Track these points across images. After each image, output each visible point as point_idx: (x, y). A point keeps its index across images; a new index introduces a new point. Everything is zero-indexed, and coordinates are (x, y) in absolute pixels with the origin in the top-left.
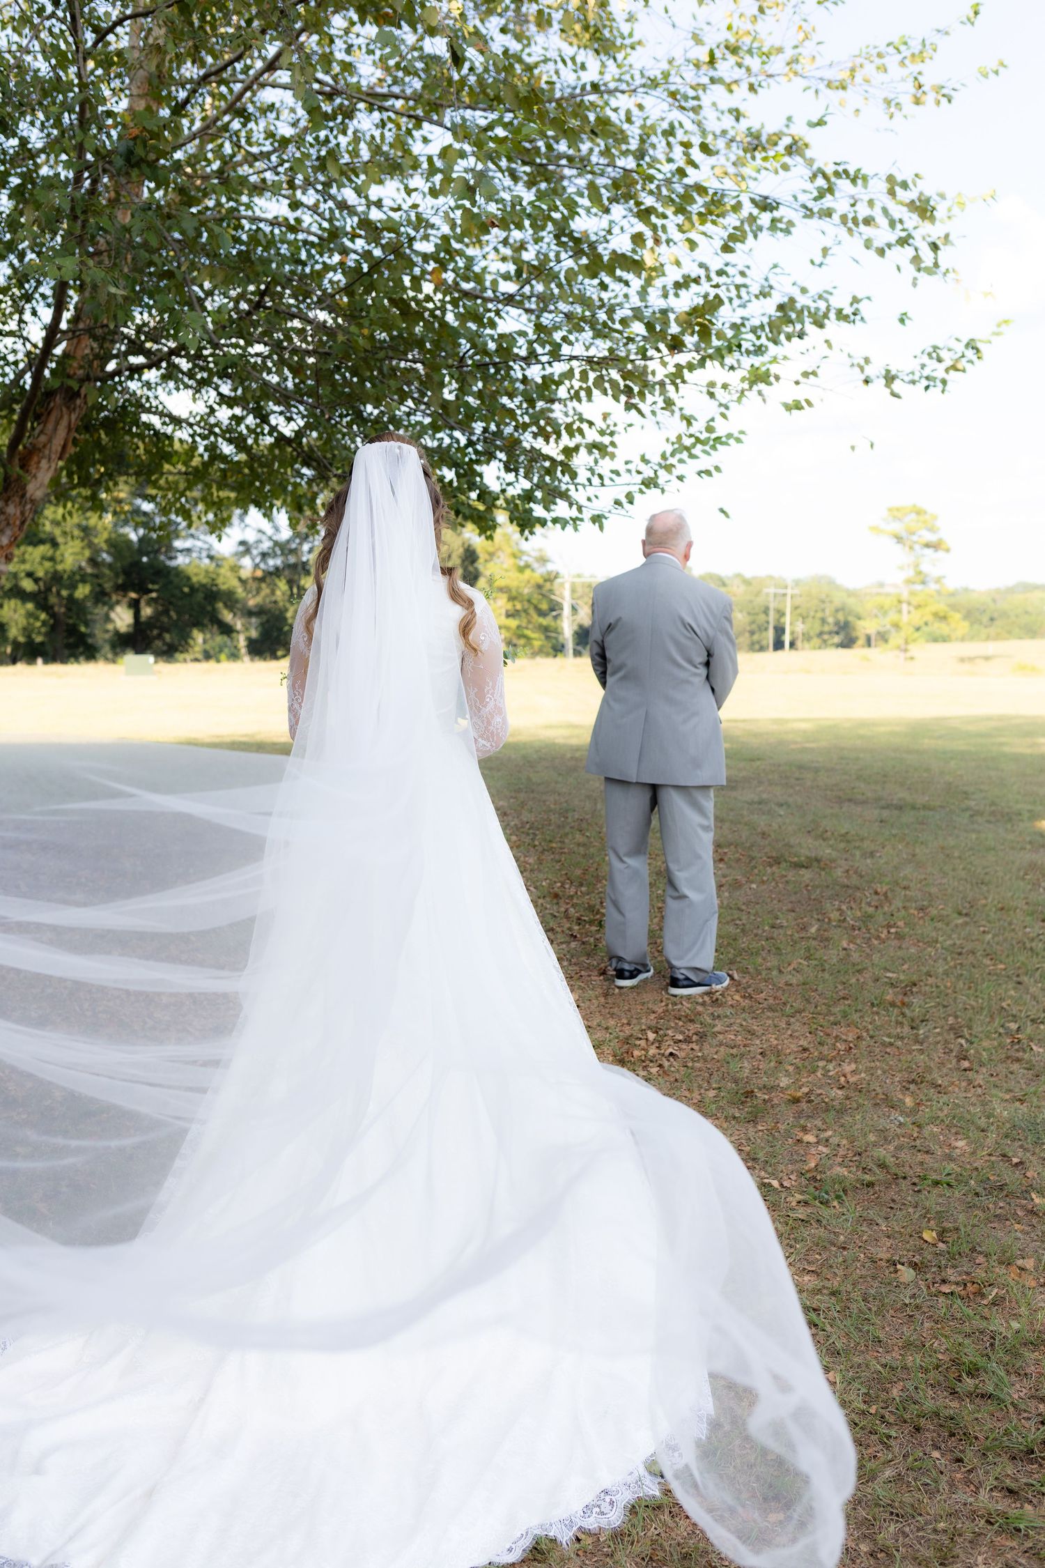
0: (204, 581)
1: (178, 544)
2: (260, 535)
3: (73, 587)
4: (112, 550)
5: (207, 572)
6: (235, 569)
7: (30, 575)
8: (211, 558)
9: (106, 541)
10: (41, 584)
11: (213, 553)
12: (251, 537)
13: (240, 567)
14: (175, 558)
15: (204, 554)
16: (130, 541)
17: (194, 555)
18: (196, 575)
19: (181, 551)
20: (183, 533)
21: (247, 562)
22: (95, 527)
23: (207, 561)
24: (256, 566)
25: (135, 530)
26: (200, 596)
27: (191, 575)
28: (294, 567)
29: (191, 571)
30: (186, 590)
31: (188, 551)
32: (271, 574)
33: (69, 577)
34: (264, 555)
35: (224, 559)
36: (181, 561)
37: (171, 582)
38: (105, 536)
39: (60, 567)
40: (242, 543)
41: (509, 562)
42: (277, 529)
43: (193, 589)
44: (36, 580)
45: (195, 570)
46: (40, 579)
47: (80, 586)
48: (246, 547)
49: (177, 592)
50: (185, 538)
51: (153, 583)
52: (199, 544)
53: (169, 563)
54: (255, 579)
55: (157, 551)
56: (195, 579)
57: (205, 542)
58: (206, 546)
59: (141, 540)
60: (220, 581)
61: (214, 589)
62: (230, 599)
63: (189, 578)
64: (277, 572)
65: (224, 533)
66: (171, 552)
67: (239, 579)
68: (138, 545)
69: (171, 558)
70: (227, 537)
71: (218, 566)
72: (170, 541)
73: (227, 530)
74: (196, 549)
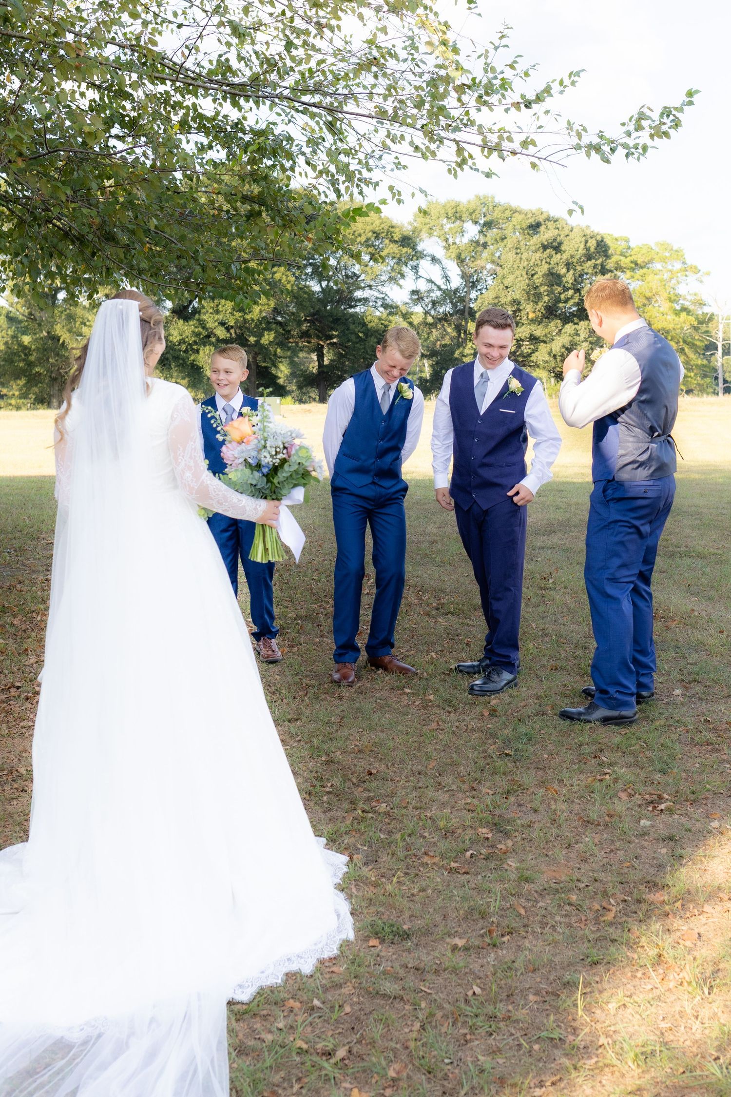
1: (358, 294)
2: (429, 285)
3: (261, 335)
4: (296, 300)
5: (380, 319)
6: (406, 316)
7: (222, 324)
8: (385, 306)
9: (290, 293)
10: (232, 331)
11: (388, 301)
12: (422, 286)
13: (412, 314)
14: (355, 307)
15: (380, 303)
16: (313, 293)
17: (371, 304)
18: (371, 321)
19: (360, 300)
20: (363, 285)
21: (418, 309)
23: (381, 309)
24: (426, 313)
25: (319, 283)
27: (367, 322)
28: (462, 312)
29: (367, 319)
30: (361, 335)
31: (364, 301)
32: (440, 320)
33: (256, 325)
34: (434, 303)
35: (395, 307)
36: (359, 309)
37: (350, 328)
39: (248, 317)
40: (414, 292)
41: (665, 306)
42: (447, 278)
43: (367, 332)
44: (228, 329)
46: (232, 327)
47: (266, 333)
48: (417, 296)
49: (353, 337)
50: (363, 288)
51: (333, 329)
52: (376, 294)
53: (349, 311)
54: (426, 324)
55: (339, 302)
56: (369, 325)
57: (381, 292)
58: (382, 296)
59: (323, 291)
63: (364, 325)
64: (445, 318)
65: (398, 285)
66: (351, 301)
67: (411, 324)
68: (321, 296)
69: (351, 307)
70: (401, 286)
71: (391, 314)
72: (351, 292)
73: (401, 282)
74: (373, 299)
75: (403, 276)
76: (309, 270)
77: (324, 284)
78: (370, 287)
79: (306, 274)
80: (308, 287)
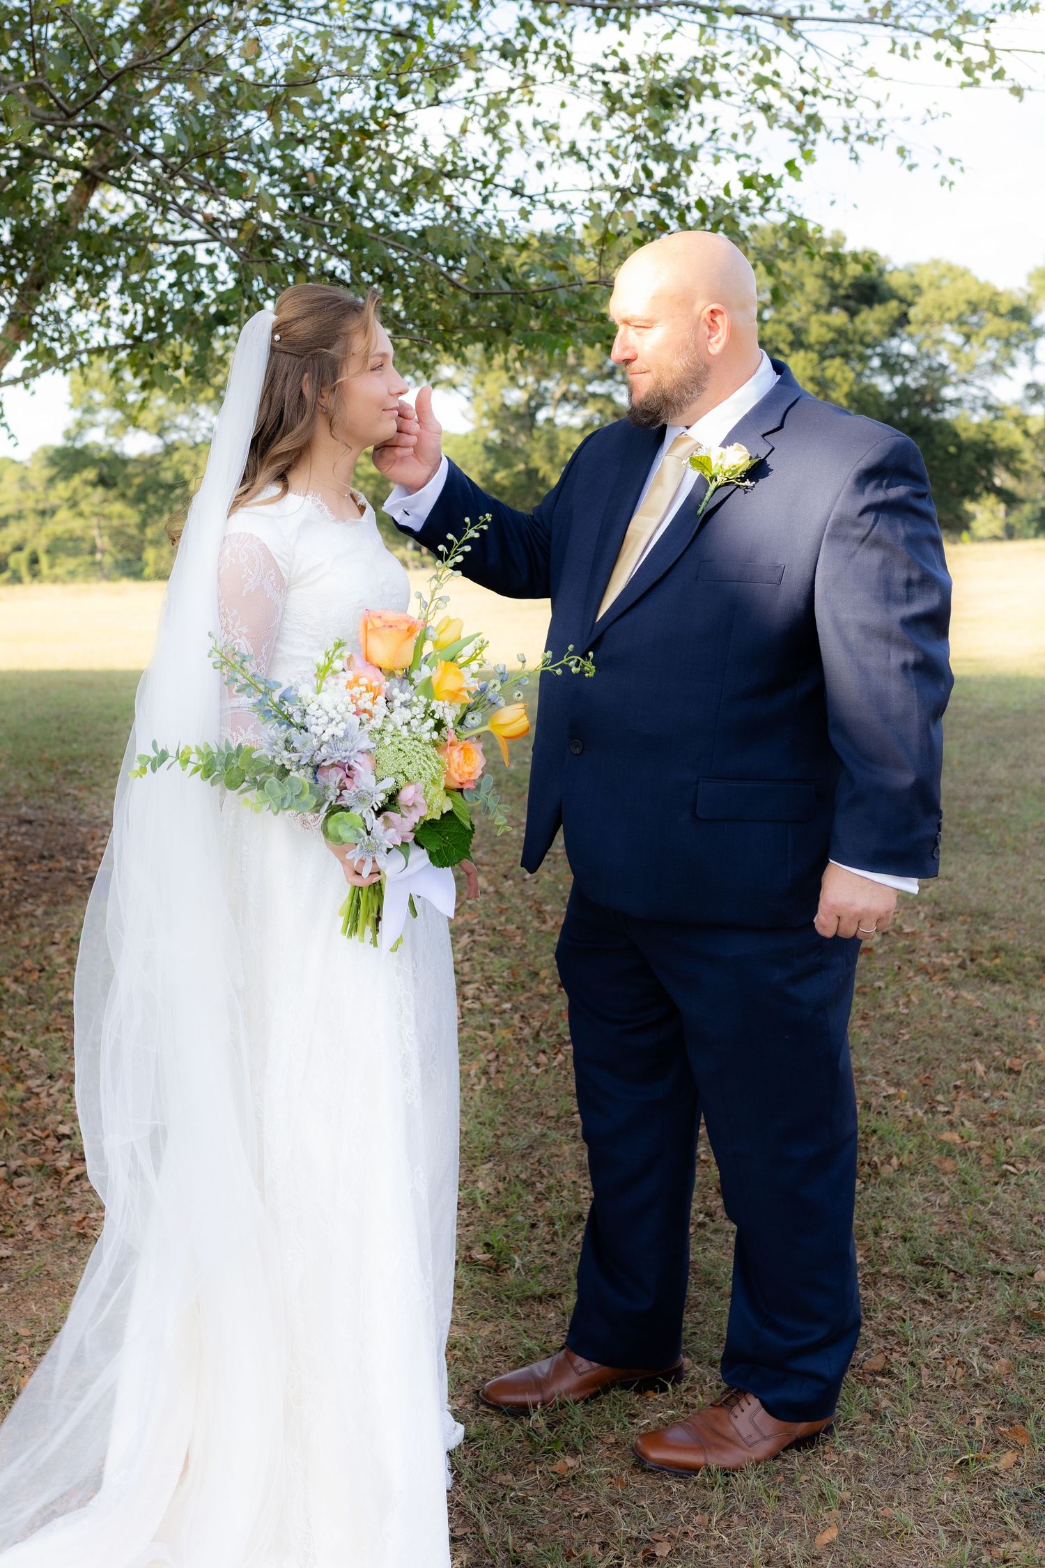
0: (979, 437)
1: (948, 393)
4: (855, 405)
5: (979, 426)
6: (1019, 420)
8: (989, 408)
9: (849, 395)
11: (992, 401)
13: (1027, 417)
14: (942, 411)
15: (979, 403)
16: (881, 394)
17: (966, 405)
18: (965, 430)
19: (951, 402)
20: (954, 379)
21: (1037, 410)
22: (833, 380)
23: (982, 412)
25: (891, 380)
26: (969, 457)
27: (959, 431)
29: (960, 427)
30: (952, 449)
31: (957, 402)
35: (1003, 409)
36: (949, 414)
37: (933, 441)
38: (845, 388)
40: (1029, 386)
43: (961, 447)
45: (963, 425)
48: (1035, 391)
49: (940, 453)
50: (954, 384)
52: (974, 391)
53: (934, 417)
55: (919, 406)
56: (964, 436)
57: (981, 388)
58: (982, 394)
59: (897, 390)
60: (997, 436)
61: (990, 446)
62: (1009, 457)
63: (956, 435)
65: (1006, 375)
66: (936, 403)
67: (1026, 433)
68: (894, 397)
69: (936, 411)
70: (1010, 378)
71: (997, 418)
72: (937, 391)
73: (1010, 371)
74: (969, 398)
75: (1013, 364)
76: (876, 362)
77: (898, 380)
78: (964, 381)
79: (872, 369)
80: (874, 386)
